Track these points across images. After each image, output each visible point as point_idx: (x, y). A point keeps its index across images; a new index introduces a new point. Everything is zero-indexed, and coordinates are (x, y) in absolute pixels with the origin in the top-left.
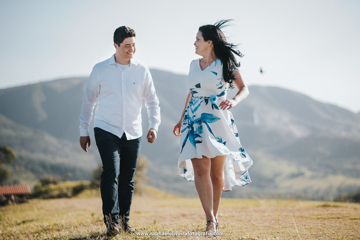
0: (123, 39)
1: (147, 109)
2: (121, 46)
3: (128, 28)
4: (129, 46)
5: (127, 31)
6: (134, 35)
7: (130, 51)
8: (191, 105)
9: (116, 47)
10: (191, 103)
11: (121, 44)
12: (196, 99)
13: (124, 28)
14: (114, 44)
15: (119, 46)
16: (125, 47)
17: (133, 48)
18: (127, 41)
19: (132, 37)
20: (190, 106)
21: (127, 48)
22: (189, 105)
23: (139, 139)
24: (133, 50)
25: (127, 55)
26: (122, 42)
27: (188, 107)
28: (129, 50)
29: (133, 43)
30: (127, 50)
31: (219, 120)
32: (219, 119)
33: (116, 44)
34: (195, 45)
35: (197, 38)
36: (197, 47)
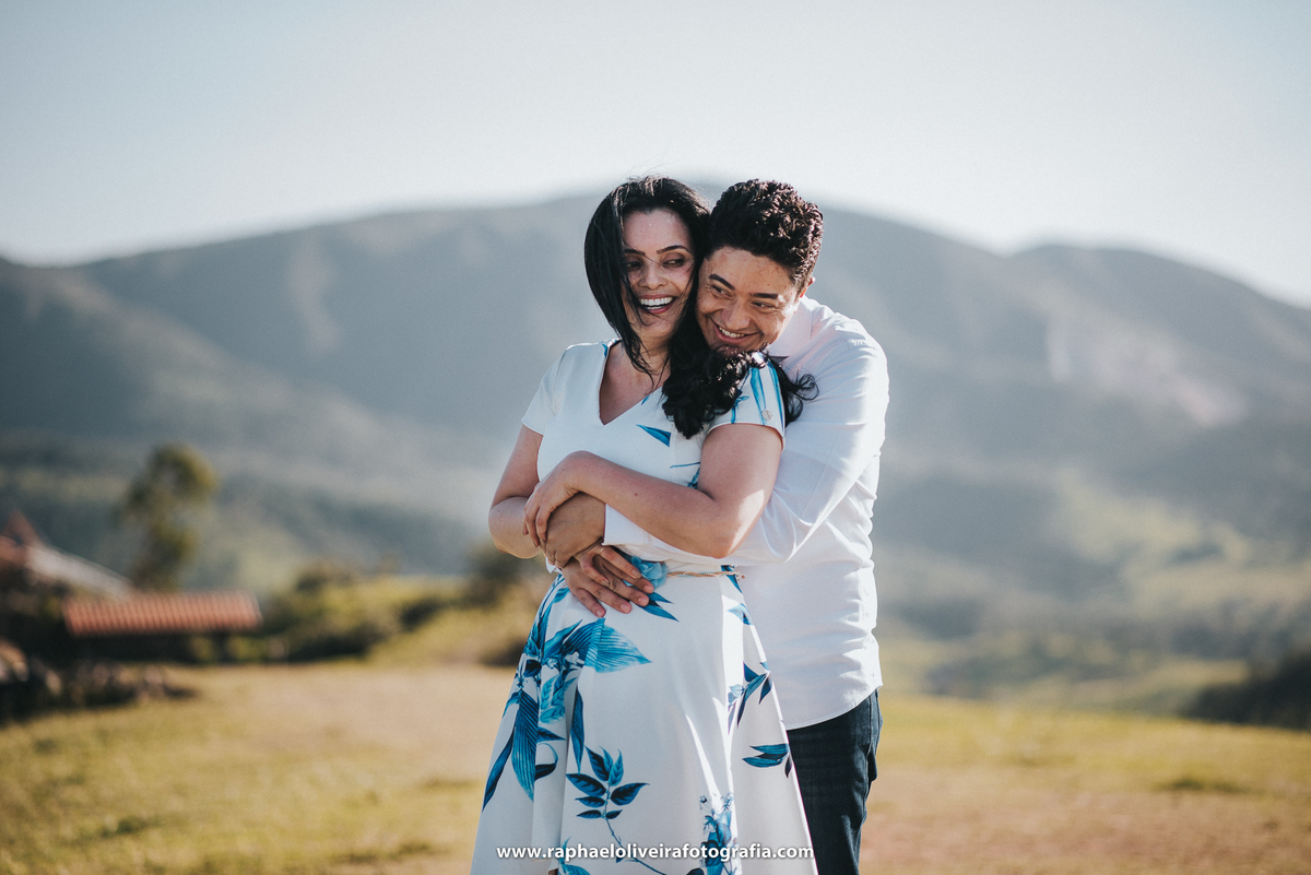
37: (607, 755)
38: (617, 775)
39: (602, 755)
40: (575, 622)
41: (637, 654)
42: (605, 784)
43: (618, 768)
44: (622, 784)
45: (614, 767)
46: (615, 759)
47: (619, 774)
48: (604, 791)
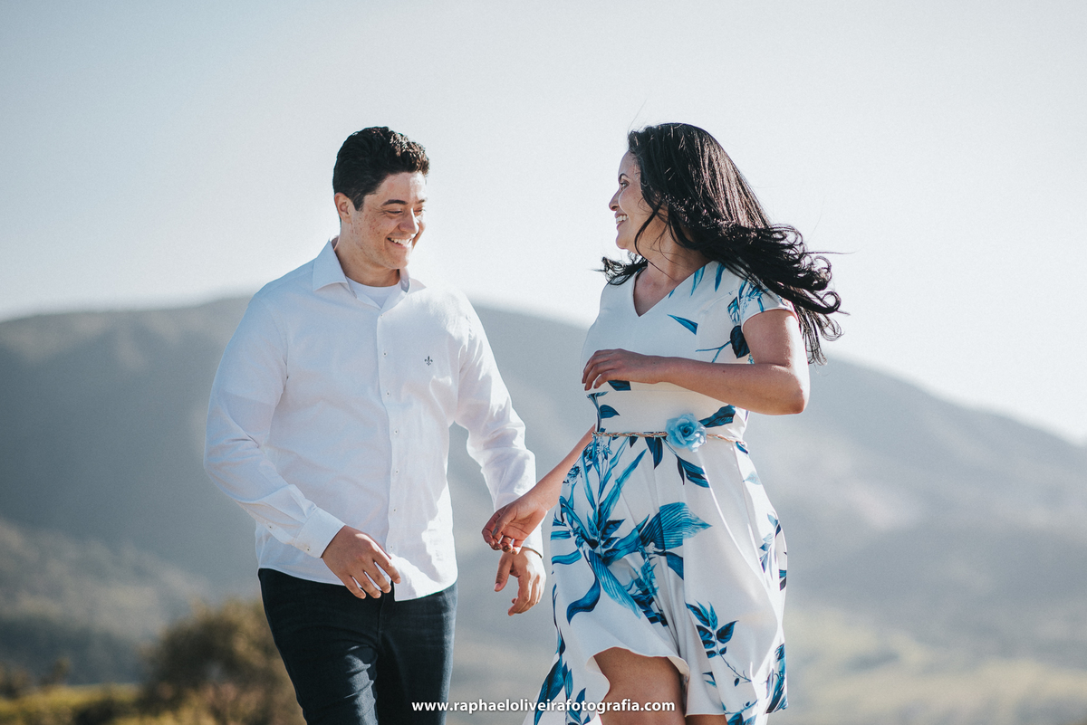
0: (379, 178)
1: (480, 468)
2: (365, 208)
3: (398, 136)
4: (398, 207)
5: (395, 145)
6: (424, 167)
7: (403, 229)
8: (588, 468)
9: (341, 209)
10: (590, 458)
11: (368, 199)
12: (615, 445)
13: (385, 133)
14: (336, 200)
15: (358, 205)
16: (384, 212)
17: (416, 220)
18: (391, 185)
19: (414, 173)
20: (582, 470)
21: (391, 218)
22: (580, 464)
23: (446, 595)
24: (417, 228)
25: (387, 249)
26: (371, 187)
27: (576, 470)
28: (398, 227)
29: (420, 199)
30: (390, 225)
31: (702, 531)
32: (704, 525)
33: (342, 198)
34: (613, 208)
35: (620, 178)
36: (621, 218)
37: (701, 606)
38: (713, 621)
39: (698, 606)
40: (644, 519)
41: (699, 522)
42: (709, 629)
43: (713, 616)
44: (719, 627)
45: (710, 616)
46: (709, 610)
47: (715, 620)
48: (711, 635)
